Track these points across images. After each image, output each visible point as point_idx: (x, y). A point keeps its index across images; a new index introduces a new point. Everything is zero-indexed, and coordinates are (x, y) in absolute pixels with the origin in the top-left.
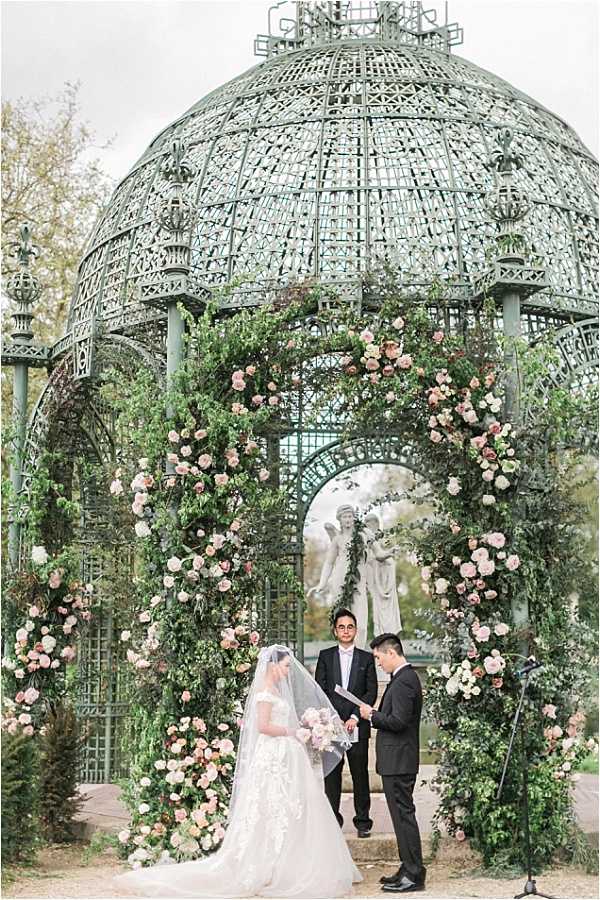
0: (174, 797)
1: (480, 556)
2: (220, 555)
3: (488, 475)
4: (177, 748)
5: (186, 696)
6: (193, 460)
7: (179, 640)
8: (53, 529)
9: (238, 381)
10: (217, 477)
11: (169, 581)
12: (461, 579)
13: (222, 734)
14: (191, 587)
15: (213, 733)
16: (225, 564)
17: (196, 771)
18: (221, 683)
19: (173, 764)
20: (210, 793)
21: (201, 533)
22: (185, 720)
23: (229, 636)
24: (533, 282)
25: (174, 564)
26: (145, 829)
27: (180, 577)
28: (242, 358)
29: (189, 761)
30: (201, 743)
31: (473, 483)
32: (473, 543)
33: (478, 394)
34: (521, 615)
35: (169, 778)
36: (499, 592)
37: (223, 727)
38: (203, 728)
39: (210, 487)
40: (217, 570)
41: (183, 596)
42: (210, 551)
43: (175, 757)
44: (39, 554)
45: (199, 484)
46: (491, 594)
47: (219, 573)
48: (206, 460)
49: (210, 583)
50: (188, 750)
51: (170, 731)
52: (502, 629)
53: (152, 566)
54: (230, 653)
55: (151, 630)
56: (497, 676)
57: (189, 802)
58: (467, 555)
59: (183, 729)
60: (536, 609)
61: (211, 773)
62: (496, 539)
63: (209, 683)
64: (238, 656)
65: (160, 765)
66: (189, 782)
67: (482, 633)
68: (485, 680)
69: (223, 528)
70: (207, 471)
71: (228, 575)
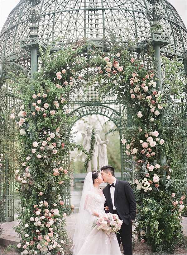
0: (37, 231)
1: (150, 139)
2: (53, 141)
3: (152, 110)
4: (38, 213)
5: (41, 194)
6: (42, 106)
7: (37, 173)
9: (59, 75)
10: (51, 111)
11: (34, 151)
12: (143, 149)
13: (54, 208)
14: (42, 153)
15: (51, 207)
16: (55, 144)
17: (45, 221)
18: (54, 188)
19: (37, 219)
20: (51, 229)
21: (45, 133)
22: (41, 202)
23: (56, 171)
24: (165, 41)
25: (35, 144)
26: (27, 243)
27: (38, 149)
29: (43, 217)
30: (47, 211)
31: (147, 113)
32: (147, 135)
33: (148, 81)
34: (164, 161)
35: (35, 224)
36: (156, 153)
37: (55, 205)
38: (47, 205)
39: (49, 115)
40: (51, 147)
41: (39, 156)
42: (49, 139)
43: (37, 216)
45: (45, 114)
46: (153, 154)
47: (53, 147)
48: (46, 105)
49: (50, 151)
50: (42, 214)
51: (36, 206)
52: (158, 166)
53: (27, 145)
54: (57, 177)
55: (27, 169)
56: (157, 183)
57: (43, 233)
58: (145, 140)
59: (40, 206)
60: (169, 160)
61: (51, 222)
62: (156, 133)
63: (50, 188)
64: (60, 178)
65: (32, 219)
66: (43, 225)
67: (151, 168)
68: (153, 185)
69: (53, 131)
70: (47, 109)
71: (57, 148)
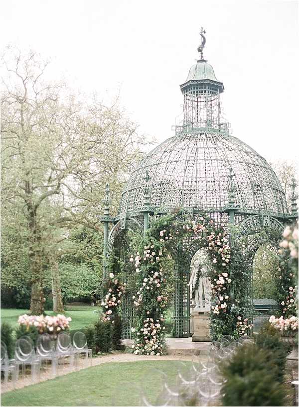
0: (145, 338)
1: (221, 279)
2: (157, 278)
3: (223, 259)
4: (146, 326)
5: (148, 313)
6: (150, 254)
7: (147, 299)
8: (116, 268)
9: (162, 234)
10: (157, 258)
11: (144, 284)
12: (217, 285)
13: (157, 323)
14: (149, 286)
15: (155, 322)
16: (159, 280)
17: (151, 331)
18: (157, 310)
19: (145, 329)
20: (154, 337)
21: (152, 272)
22: (148, 319)
23: (159, 298)
24: (236, 208)
25: (146, 280)
26: (138, 345)
27: (147, 283)
28: (162, 227)
29: (149, 329)
30: (152, 324)
31: (220, 261)
32: (219, 275)
33: (221, 238)
34: (232, 294)
35: (144, 333)
36: (226, 288)
37: (158, 321)
38: (153, 321)
39: (155, 260)
40: (156, 282)
41: (148, 288)
42: (154, 277)
43: (145, 328)
44: (112, 275)
45: (152, 260)
46: (224, 288)
47: (157, 282)
48: (153, 254)
49: (155, 285)
50: (149, 326)
51: (145, 321)
52: (227, 297)
53: (141, 280)
54: (159, 302)
55: (140, 296)
56: (224, 309)
57: (149, 339)
58: (218, 279)
59: (147, 321)
60: (236, 292)
61: (155, 332)
62: (225, 275)
63: (154, 310)
64: (161, 303)
65: (142, 330)
66: (149, 334)
67: (221, 298)
68: (221, 310)
69: (158, 271)
70: (154, 256)
71: (159, 283)
